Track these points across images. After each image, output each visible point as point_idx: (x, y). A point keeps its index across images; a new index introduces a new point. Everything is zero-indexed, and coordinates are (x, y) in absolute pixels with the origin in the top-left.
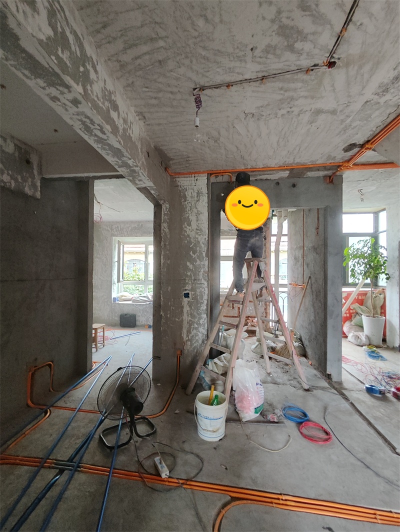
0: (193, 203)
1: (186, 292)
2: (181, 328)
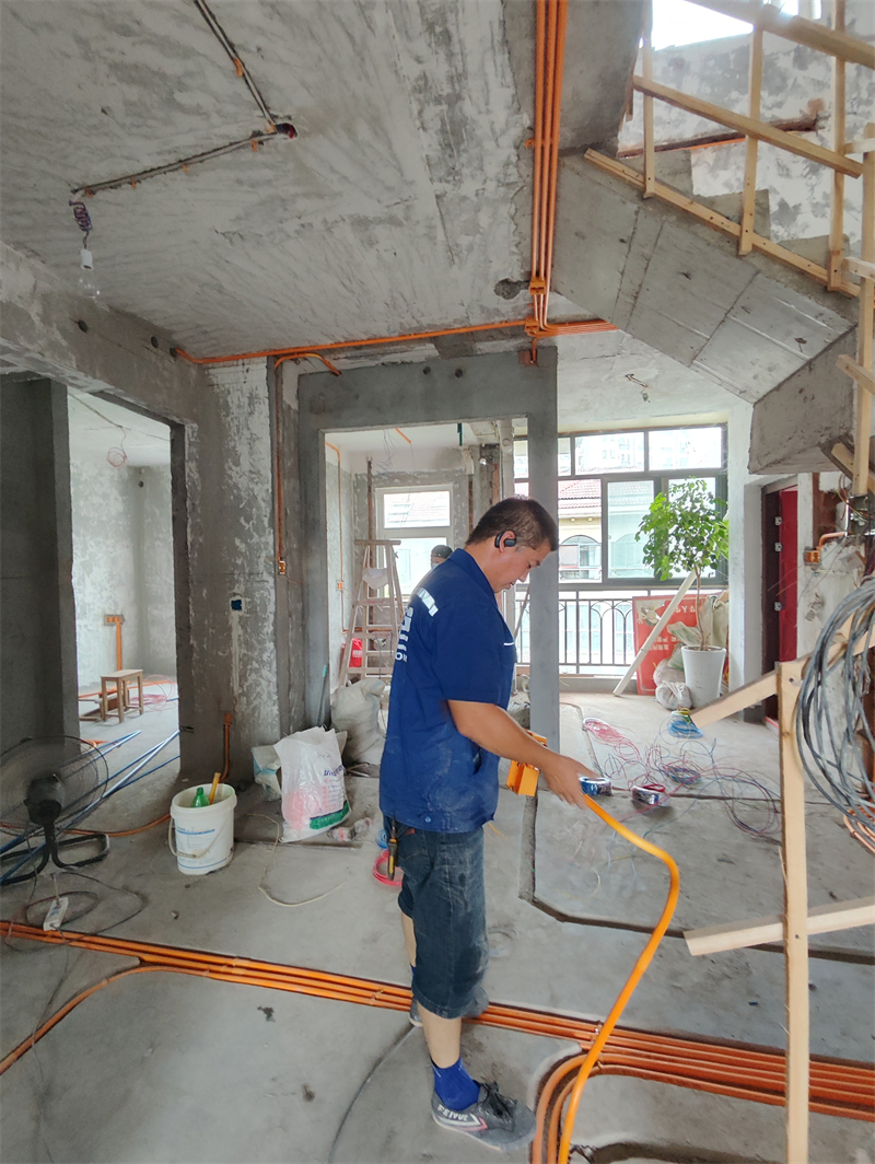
0: (242, 419)
1: (235, 599)
2: (228, 670)
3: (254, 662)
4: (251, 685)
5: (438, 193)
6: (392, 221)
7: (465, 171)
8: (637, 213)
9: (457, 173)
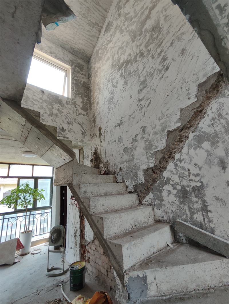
8: (25, 121)
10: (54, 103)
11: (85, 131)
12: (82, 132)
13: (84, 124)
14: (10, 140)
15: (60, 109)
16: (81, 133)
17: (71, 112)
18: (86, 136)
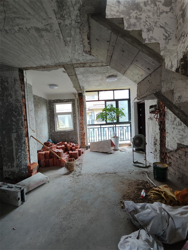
0: (12, 85)
2: (12, 152)
3: (20, 150)
4: (19, 156)
5: (59, 23)
6: (47, 30)
7: (66, 16)
8: (111, 33)
9: (64, 17)
10: (131, 11)
11: (169, 35)
12: (165, 36)
13: (167, 25)
14: (98, 66)
15: (137, 16)
16: (164, 39)
17: (151, 14)
18: (170, 41)
